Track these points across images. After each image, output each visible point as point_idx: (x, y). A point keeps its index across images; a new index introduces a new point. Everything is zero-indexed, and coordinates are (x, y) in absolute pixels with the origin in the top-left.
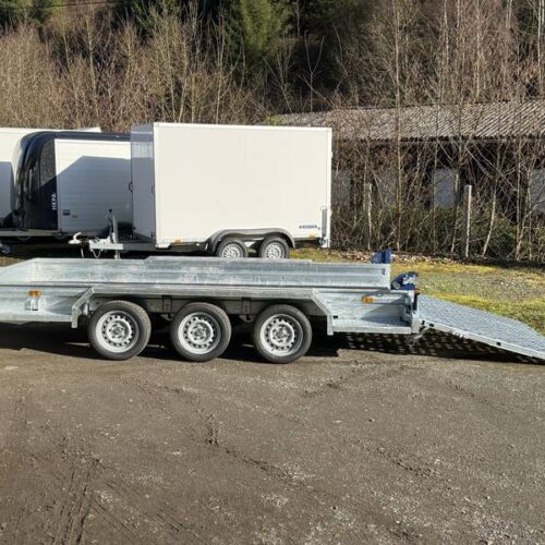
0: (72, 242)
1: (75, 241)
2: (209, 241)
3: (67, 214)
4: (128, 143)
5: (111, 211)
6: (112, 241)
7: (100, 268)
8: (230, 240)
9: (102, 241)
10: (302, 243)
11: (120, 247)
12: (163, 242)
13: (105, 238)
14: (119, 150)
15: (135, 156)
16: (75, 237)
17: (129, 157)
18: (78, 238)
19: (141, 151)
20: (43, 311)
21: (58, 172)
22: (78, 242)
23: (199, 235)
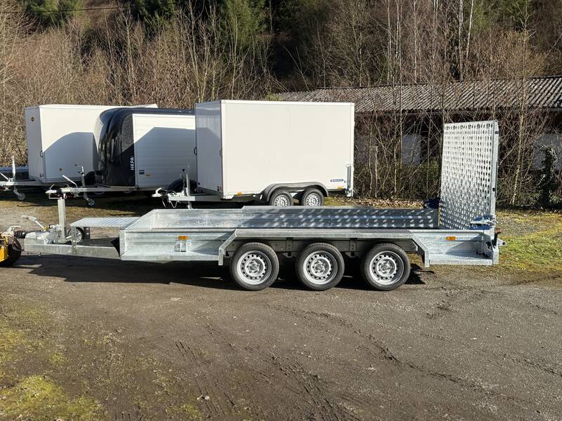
0: (154, 196)
1: (157, 195)
2: (263, 193)
3: (142, 173)
4: (194, 117)
5: (183, 170)
6: (186, 194)
7: (207, 216)
8: (279, 192)
9: (178, 194)
10: (333, 193)
11: (193, 199)
12: (228, 194)
13: (180, 191)
14: (186, 122)
15: (201, 126)
16: (157, 191)
17: (194, 128)
18: (159, 192)
19: (206, 122)
20: (190, 252)
21: (135, 140)
22: (159, 195)
23: (255, 188)
